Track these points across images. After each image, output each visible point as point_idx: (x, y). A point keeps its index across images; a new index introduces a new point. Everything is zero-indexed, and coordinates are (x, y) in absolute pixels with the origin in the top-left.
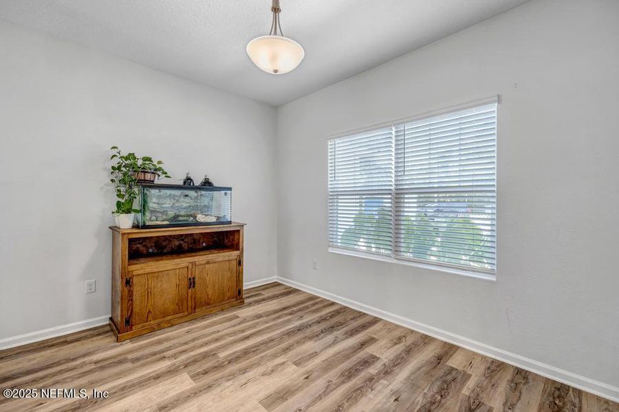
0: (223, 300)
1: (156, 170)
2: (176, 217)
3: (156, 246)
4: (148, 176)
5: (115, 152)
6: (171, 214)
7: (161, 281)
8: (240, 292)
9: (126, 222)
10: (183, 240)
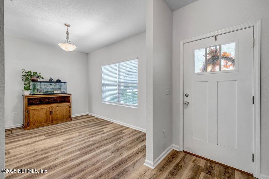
0: (64, 119)
1: (38, 76)
2: (47, 91)
3: (39, 101)
4: (35, 78)
5: (23, 70)
6: (45, 91)
7: (40, 112)
8: (70, 116)
9: (27, 93)
10: (50, 99)
